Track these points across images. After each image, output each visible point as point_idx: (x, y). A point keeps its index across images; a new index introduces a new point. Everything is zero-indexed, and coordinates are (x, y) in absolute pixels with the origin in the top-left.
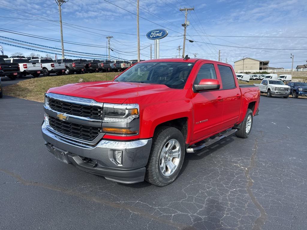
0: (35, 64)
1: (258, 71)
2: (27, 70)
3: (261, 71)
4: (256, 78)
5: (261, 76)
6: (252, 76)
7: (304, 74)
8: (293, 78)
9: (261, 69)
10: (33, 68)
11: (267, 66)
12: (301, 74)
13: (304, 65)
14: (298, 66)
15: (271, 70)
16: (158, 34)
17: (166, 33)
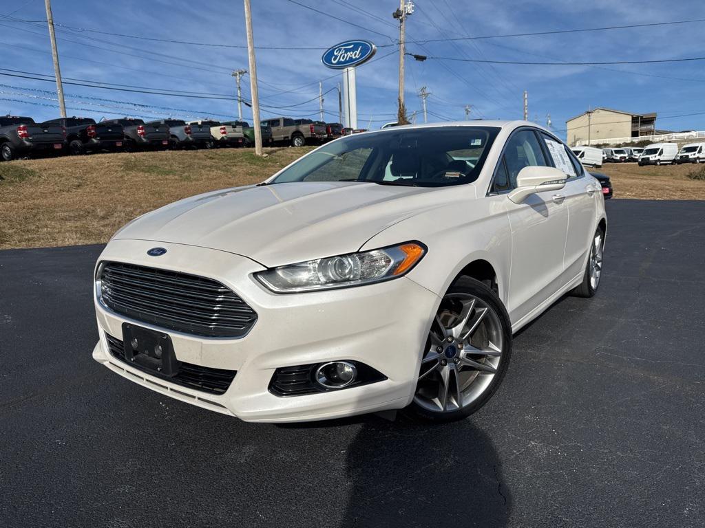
1: (629, 139)
3: (636, 140)
4: (621, 158)
5: (635, 150)
6: (612, 152)
9: (635, 134)
11: (652, 127)
15: (663, 137)
16: (351, 53)
17: (372, 48)
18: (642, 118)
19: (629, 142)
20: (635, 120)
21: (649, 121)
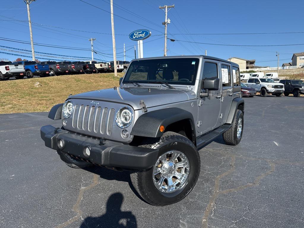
0: (18, 66)
1: (245, 70)
2: (9, 72)
3: (248, 70)
7: (290, 71)
8: (279, 76)
9: (247, 68)
10: (16, 70)
11: (254, 65)
12: (287, 72)
13: (289, 63)
14: (283, 64)
15: (258, 69)
16: (141, 34)
17: (149, 33)
18: (250, 62)
19: (245, 71)
20: (247, 62)
21: (252, 63)
